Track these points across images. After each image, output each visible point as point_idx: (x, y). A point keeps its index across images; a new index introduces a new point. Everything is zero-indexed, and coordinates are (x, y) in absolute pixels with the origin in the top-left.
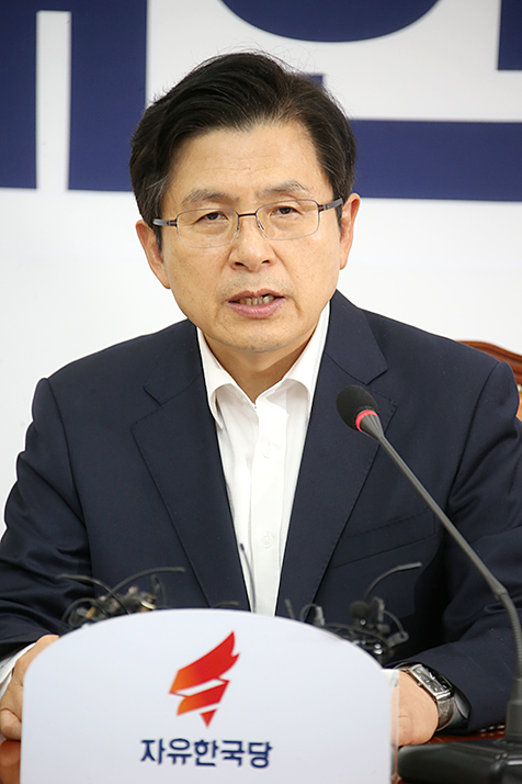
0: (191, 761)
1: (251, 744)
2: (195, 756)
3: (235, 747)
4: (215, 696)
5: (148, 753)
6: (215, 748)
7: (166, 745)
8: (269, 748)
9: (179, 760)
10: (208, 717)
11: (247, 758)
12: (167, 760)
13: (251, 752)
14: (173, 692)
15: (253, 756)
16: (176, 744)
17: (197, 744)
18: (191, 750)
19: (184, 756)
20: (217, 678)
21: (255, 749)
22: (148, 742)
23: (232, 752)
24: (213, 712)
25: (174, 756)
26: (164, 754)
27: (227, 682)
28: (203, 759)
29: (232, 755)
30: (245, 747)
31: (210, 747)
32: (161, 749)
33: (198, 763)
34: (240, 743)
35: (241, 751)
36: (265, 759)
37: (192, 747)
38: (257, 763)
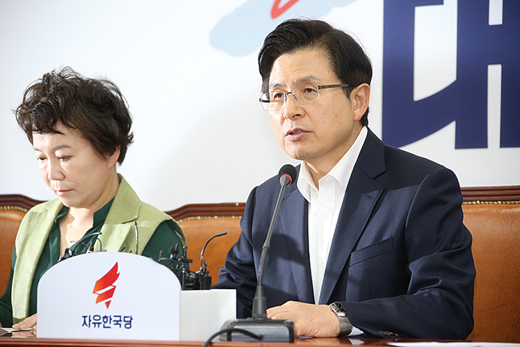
0: (101, 325)
1: (125, 317)
2: (103, 323)
3: (118, 319)
4: (110, 294)
5: (85, 323)
6: (111, 319)
7: (92, 318)
8: (132, 319)
9: (97, 325)
10: (108, 304)
11: (123, 324)
12: (92, 325)
13: (125, 321)
14: (94, 292)
15: (126, 323)
16: (95, 318)
17: (104, 318)
18: (101, 321)
19: (99, 323)
20: (111, 285)
21: (126, 319)
22: (85, 317)
23: (118, 321)
24: (110, 301)
25: (95, 323)
26: (91, 322)
27: (115, 287)
28: (106, 325)
29: (117, 323)
30: (122, 319)
31: (109, 319)
32: (90, 321)
33: (104, 327)
34: (120, 317)
35: (121, 321)
36: (130, 324)
37: (102, 319)
38: (127, 326)
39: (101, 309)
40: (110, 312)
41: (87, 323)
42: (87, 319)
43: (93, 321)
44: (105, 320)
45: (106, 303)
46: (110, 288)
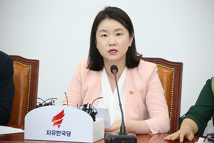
1: (67, 132)
2: (57, 134)
3: (64, 132)
4: (60, 122)
5: (48, 133)
6: (60, 132)
7: (51, 132)
8: (70, 133)
9: (54, 134)
10: (59, 126)
11: (66, 134)
12: (51, 135)
13: (67, 133)
14: (52, 121)
16: (53, 131)
17: (57, 132)
19: (55, 134)
20: (61, 119)
21: (68, 133)
22: (48, 131)
23: (64, 133)
24: (60, 125)
26: (51, 133)
27: (62, 119)
28: (58, 135)
29: (63, 134)
30: (66, 132)
31: (59, 132)
34: (65, 131)
35: (65, 133)
36: (70, 135)
37: (56, 132)
38: (68, 135)
39: (56, 128)
40: (61, 129)
41: (49, 133)
44: (58, 133)
45: (58, 126)
46: (60, 120)
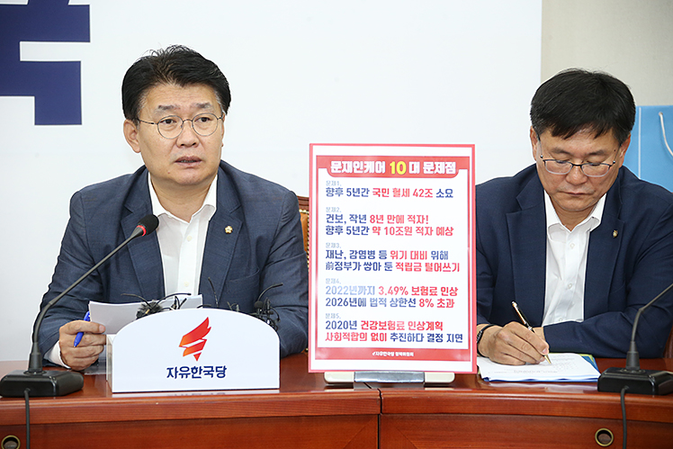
39: (190, 361)
40: (202, 362)
41: (174, 374)
42: (173, 372)
43: (180, 372)
44: (194, 371)
45: (195, 356)
46: (200, 341)
